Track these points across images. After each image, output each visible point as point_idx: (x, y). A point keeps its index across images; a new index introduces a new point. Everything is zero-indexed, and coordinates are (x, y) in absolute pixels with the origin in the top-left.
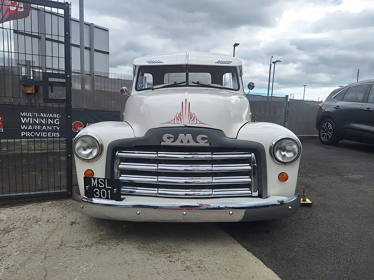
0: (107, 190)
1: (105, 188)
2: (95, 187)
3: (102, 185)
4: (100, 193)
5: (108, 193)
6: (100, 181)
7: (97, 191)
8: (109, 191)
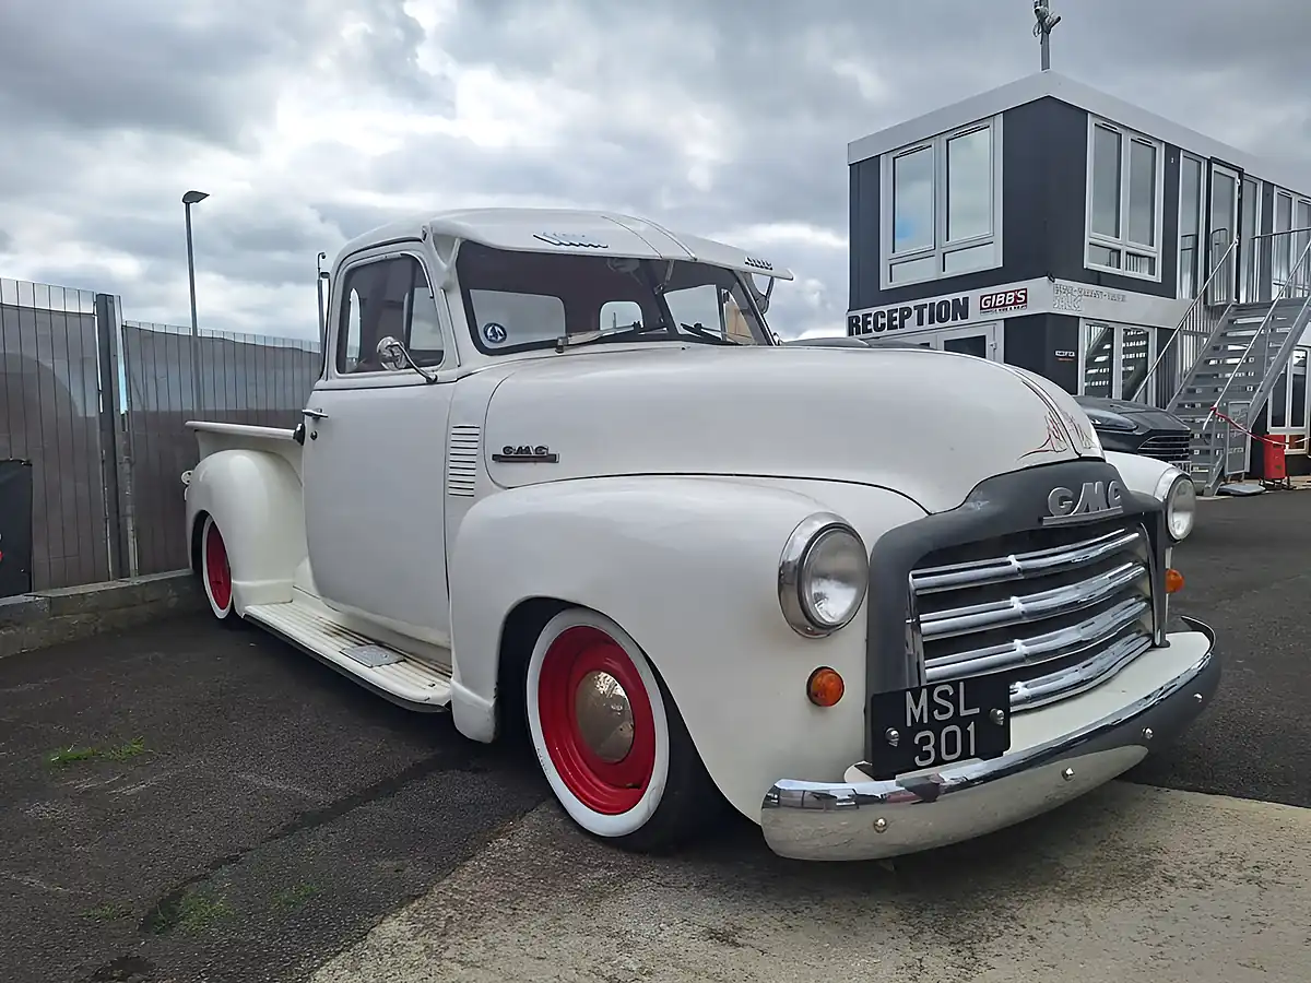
0: (963, 722)
1: (956, 719)
2: (919, 726)
3: (944, 710)
4: (937, 747)
5: (966, 735)
6: (940, 695)
7: (925, 740)
8: (971, 728)
